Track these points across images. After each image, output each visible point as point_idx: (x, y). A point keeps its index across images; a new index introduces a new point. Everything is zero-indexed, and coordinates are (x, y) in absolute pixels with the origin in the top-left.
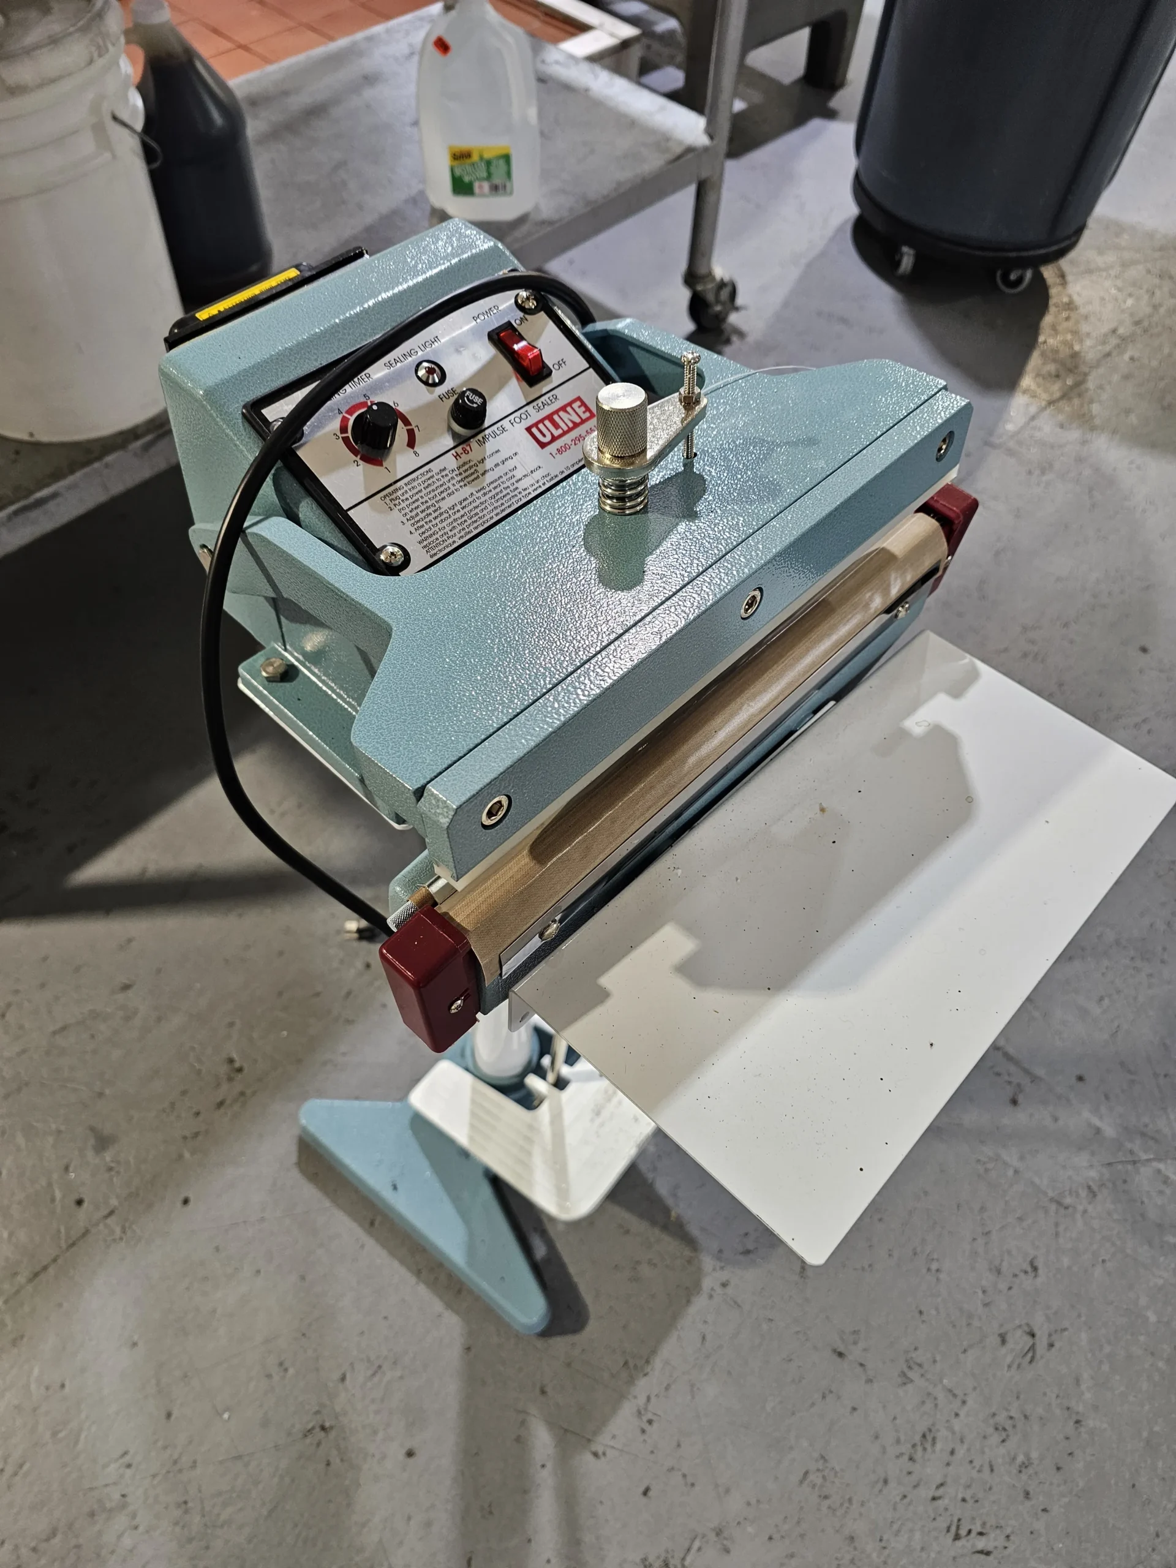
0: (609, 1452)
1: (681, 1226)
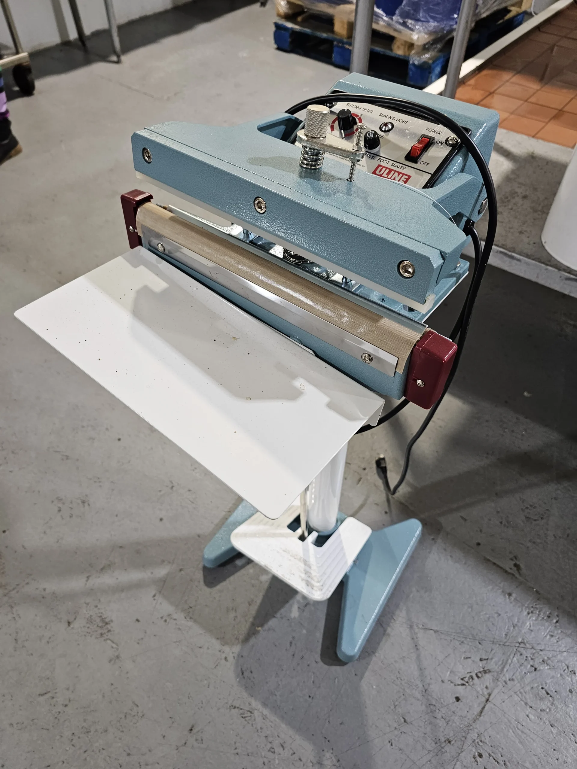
0: (155, 602)
1: (254, 634)
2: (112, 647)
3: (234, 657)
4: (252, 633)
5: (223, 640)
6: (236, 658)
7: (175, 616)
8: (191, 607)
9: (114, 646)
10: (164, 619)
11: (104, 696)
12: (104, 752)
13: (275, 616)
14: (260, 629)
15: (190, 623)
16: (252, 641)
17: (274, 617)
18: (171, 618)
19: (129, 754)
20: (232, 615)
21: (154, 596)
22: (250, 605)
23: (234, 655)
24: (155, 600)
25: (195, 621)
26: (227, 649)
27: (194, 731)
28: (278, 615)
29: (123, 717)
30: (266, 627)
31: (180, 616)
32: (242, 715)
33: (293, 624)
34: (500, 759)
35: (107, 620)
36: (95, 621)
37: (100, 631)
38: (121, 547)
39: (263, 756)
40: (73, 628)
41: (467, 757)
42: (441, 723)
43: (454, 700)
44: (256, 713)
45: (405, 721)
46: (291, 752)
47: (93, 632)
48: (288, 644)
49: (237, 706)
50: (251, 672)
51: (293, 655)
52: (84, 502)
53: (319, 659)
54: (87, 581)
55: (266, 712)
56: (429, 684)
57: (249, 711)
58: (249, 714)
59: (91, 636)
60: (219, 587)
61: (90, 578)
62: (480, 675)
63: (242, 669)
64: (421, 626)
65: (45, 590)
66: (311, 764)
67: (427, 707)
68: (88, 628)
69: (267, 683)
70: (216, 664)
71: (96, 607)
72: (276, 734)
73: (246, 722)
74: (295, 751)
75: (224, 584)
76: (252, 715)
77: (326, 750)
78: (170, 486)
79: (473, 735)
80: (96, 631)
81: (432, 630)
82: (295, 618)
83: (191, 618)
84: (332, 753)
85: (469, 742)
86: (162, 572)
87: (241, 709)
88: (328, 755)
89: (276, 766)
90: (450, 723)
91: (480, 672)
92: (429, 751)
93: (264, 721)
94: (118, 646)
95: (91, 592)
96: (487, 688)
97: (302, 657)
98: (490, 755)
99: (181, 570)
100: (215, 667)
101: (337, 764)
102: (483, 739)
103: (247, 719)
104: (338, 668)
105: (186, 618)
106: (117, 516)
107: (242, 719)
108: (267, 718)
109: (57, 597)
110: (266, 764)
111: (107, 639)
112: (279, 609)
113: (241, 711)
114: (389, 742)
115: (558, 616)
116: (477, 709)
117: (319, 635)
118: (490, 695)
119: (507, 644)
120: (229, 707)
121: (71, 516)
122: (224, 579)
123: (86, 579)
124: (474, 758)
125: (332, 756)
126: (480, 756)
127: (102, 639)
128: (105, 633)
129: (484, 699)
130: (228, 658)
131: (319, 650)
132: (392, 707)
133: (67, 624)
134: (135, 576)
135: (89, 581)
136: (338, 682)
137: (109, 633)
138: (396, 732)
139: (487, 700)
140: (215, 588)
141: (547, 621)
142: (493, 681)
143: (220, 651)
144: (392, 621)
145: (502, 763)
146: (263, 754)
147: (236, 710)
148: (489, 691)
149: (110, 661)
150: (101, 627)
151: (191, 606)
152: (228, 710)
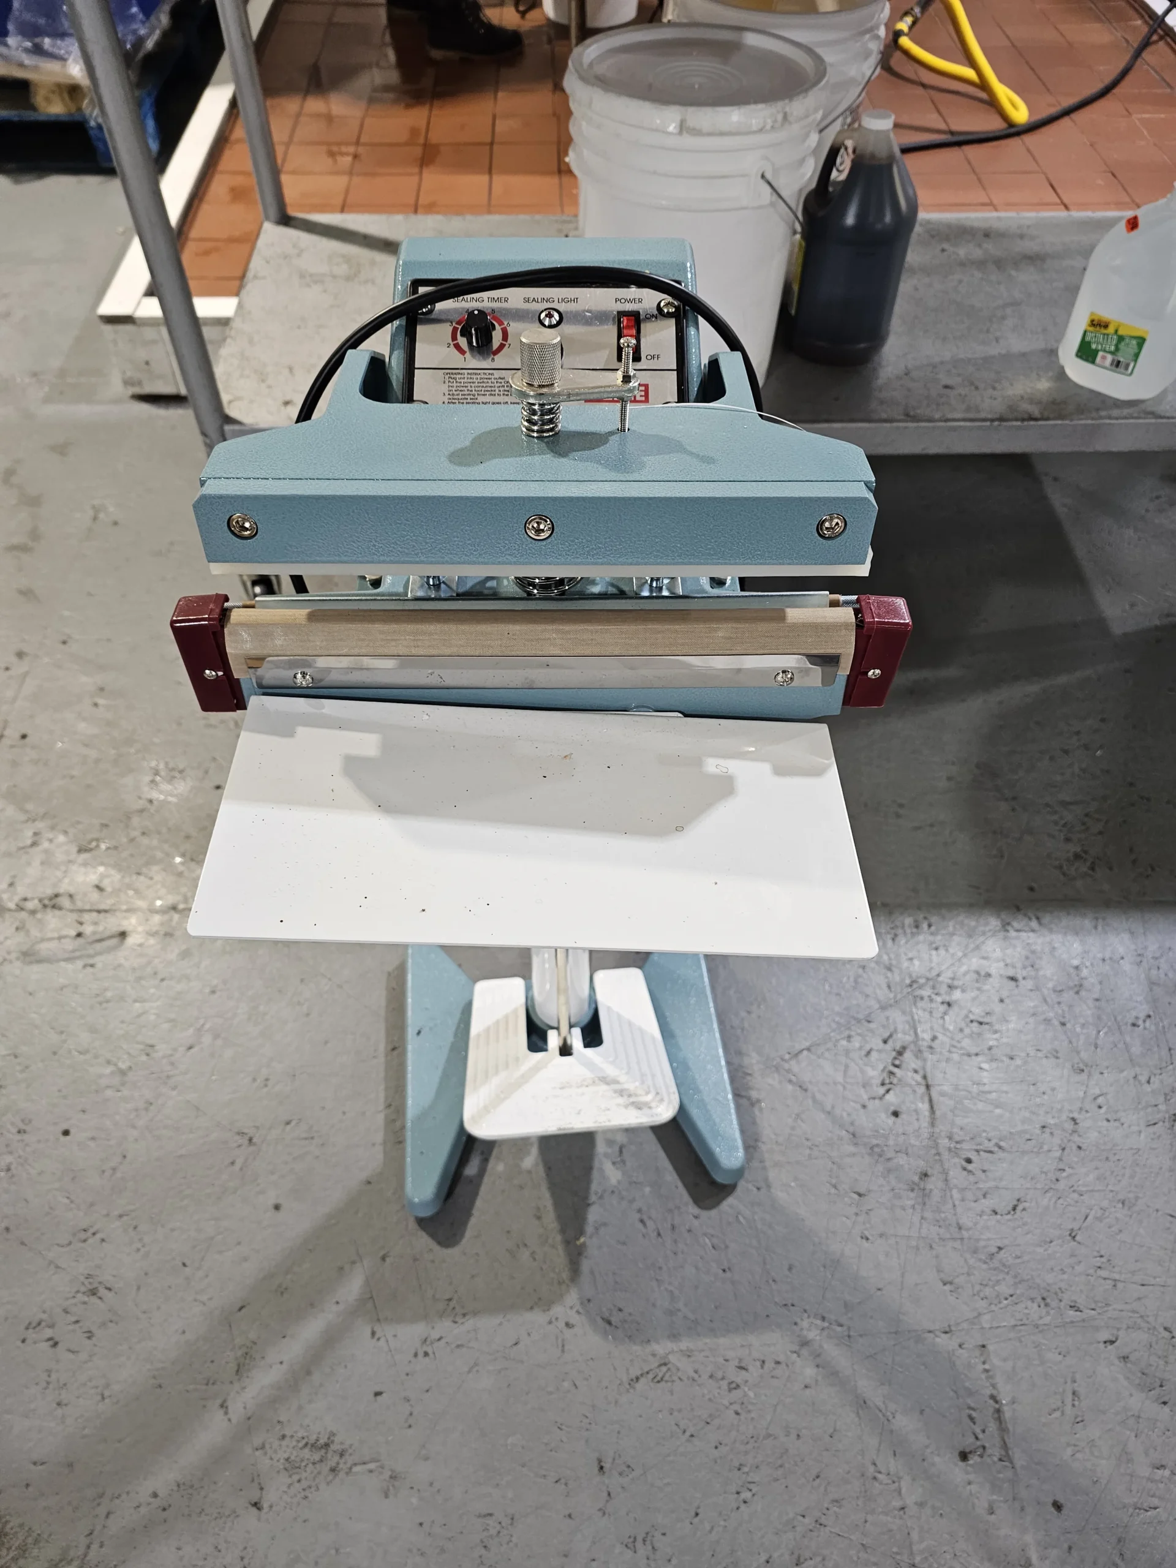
1: (580, 1254)
2: (371, 1471)
3: (578, 1312)
4: (575, 1255)
5: (543, 1303)
6: (581, 1310)
7: (435, 1335)
8: (450, 1300)
9: (372, 1466)
10: (421, 1354)
11: (423, 1554)
13: (590, 1202)
14: (582, 1240)
16: (586, 1265)
17: (589, 1205)
18: (432, 1343)
20: (525, 1255)
21: (373, 1333)
22: (539, 1218)
23: (575, 1310)
25: (475, 1313)
26: (557, 1310)
27: (607, 1466)
28: (593, 1198)
30: (589, 1229)
31: (444, 1327)
32: (656, 1380)
33: (624, 1193)
34: (990, 1146)
35: (322, 1441)
36: (302, 1461)
37: (325, 1468)
38: (240, 1309)
40: (271, 1507)
41: (957, 1176)
42: (902, 1160)
43: (893, 1118)
45: (860, 1195)
46: (758, 1364)
47: (314, 1479)
48: (640, 1226)
49: (639, 1373)
50: (620, 1310)
51: (659, 1234)
53: (696, 1210)
54: (226, 1413)
56: (852, 1124)
57: (661, 1365)
58: (664, 1369)
59: (318, 1489)
60: (469, 1233)
61: (229, 1403)
62: (897, 1062)
63: (603, 1319)
64: (787, 1057)
66: (795, 1355)
67: (870, 1154)
68: (299, 1481)
69: (654, 1305)
70: (560, 1345)
71: (284, 1437)
72: (721, 1360)
73: (669, 1384)
74: (762, 1358)
75: (473, 1221)
76: (669, 1366)
78: (246, 1142)
79: (944, 1142)
80: (319, 1473)
81: (803, 1050)
82: (619, 1182)
83: (464, 1315)
85: (946, 1155)
86: (353, 1288)
87: (648, 1373)
89: (754, 1401)
90: (910, 1151)
91: (895, 1058)
92: (913, 1207)
93: (692, 1359)
94: (378, 1461)
95: (250, 1423)
96: (916, 1071)
97: (673, 1227)
98: (978, 1151)
99: (383, 1259)
100: (563, 1351)
102: (957, 1138)
103: (667, 1378)
104: (730, 1201)
105: (455, 1322)
106: (184, 1265)
107: (658, 1385)
108: (692, 1351)
109: (192, 1487)
110: (740, 1411)
111: (350, 1468)
112: (587, 1189)
113: (651, 1376)
114: (862, 1238)
115: (925, 918)
116: (924, 1107)
117: (671, 1176)
118: (925, 1077)
119: (899, 996)
120: (628, 1387)
122: (468, 1213)
123: (222, 1412)
124: (965, 1169)
126: (969, 1161)
127: (342, 1475)
128: (338, 1463)
129: (923, 1089)
130: (572, 1321)
131: (686, 1197)
132: (833, 1191)
133: (254, 1510)
134: (311, 1329)
135: (230, 1410)
136: (744, 1218)
137: (347, 1457)
138: (861, 1219)
139: (928, 1087)
140: (464, 1241)
141: (918, 934)
142: (917, 1057)
143: (550, 1322)
145: (996, 1149)
146: (726, 1403)
147: (642, 1380)
148: (921, 1073)
149: (387, 1496)
150: (321, 1461)
151: (447, 1297)
152: (631, 1391)
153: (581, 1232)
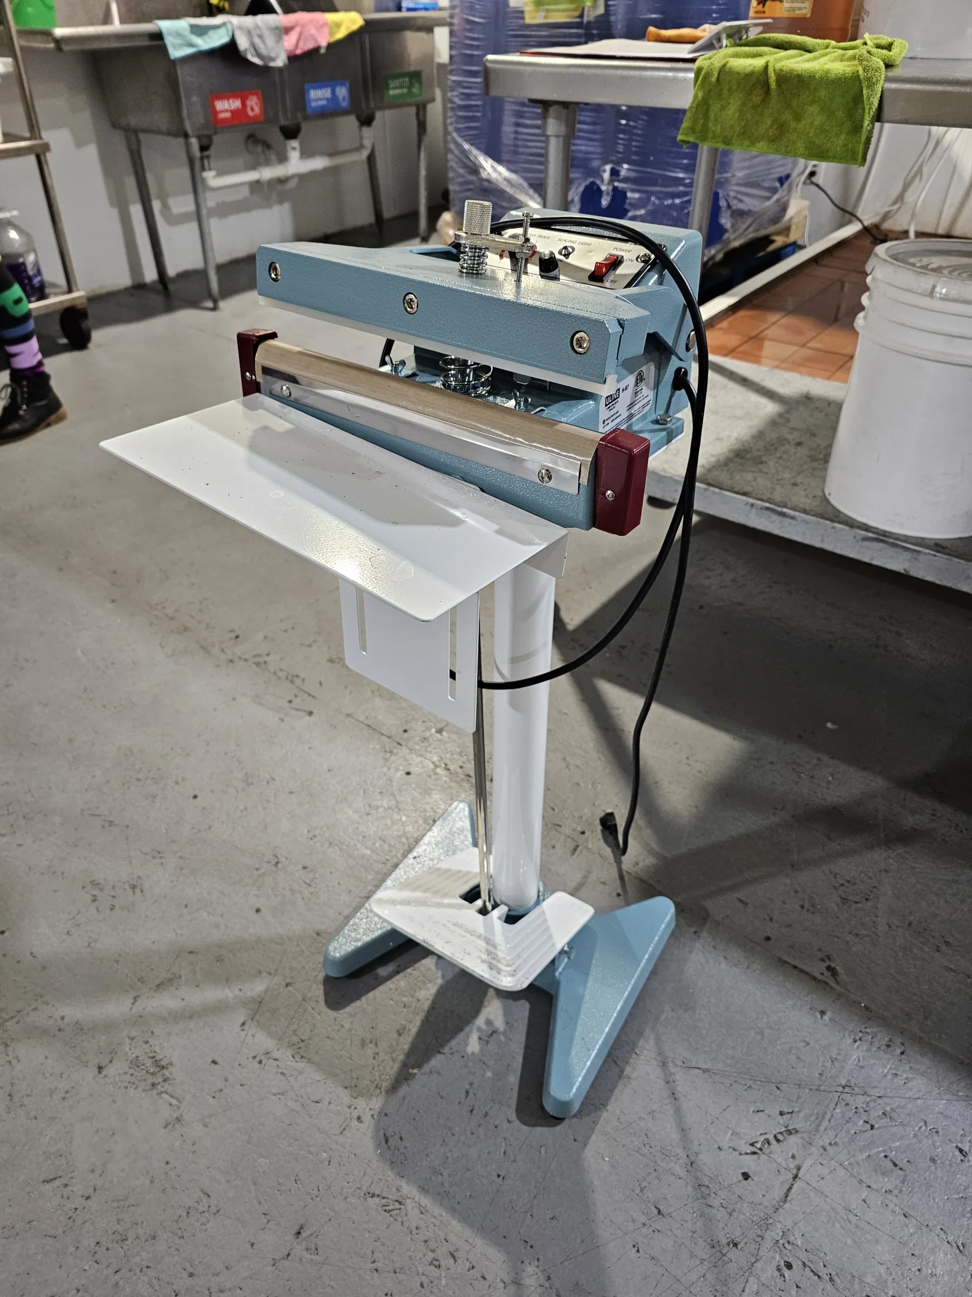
0: (243, 1034)
1: (406, 1079)
2: (171, 1104)
3: (372, 1116)
4: (403, 1078)
5: (355, 1088)
6: (376, 1117)
7: (276, 1054)
8: (303, 1041)
9: (174, 1102)
10: (258, 1059)
11: (152, 1182)
12: (149, 1271)
13: (442, 1051)
14: (415, 1071)
15: (301, 1065)
16: (404, 1090)
17: (439, 1052)
18: (269, 1058)
19: (191, 1275)
20: (370, 1050)
21: (243, 1024)
22: (400, 1034)
23: (372, 1112)
24: (243, 1030)
25: (309, 1062)
26: (361, 1102)
27: (304, 1235)
28: (446, 1050)
29: (184, 1214)
30: (426, 1068)
31: (285, 1055)
32: (384, 1208)
33: (470, 1063)
34: (823, 1272)
35: (163, 1063)
36: (143, 1065)
37: (151, 1080)
38: (191, 952)
39: (421, 1273)
40: (106, 1076)
41: (767, 1271)
42: (721, 1214)
43: (741, 1178)
44: (409, 1204)
45: (659, 1212)
46: (468, 1265)
47: (140, 1081)
48: (463, 1095)
49: (377, 1193)
50: (401, 1139)
51: (472, 1111)
52: (133, 887)
53: (513, 1117)
54: (133, 1004)
55: (425, 1201)
56: (697, 1154)
57: (397, 1201)
58: (397, 1205)
59: (136, 1089)
60: (348, 1009)
61: (139, 1000)
62: (780, 1137)
63: (385, 1135)
64: (680, 1064)
65: (63, 1018)
66: (502, 1285)
67: (694, 1188)
68: (132, 1075)
69: (427, 1155)
70: (343, 1127)
71: (147, 1042)
72: (442, 1237)
73: (392, 1219)
74: (474, 1263)
75: (358, 1003)
76: (402, 1207)
77: (526, 1262)
78: (274, 862)
79: (775, 1233)
80: (146, 1080)
81: (699, 1068)
82: (473, 1054)
83: (302, 1057)
84: (538, 1266)
85: (768, 1243)
86: (257, 988)
87: (384, 1198)
88: (530, 1269)
89: (442, 1288)
90: (735, 1214)
91: (781, 1133)
92: (703, 1260)
93: (422, 1216)
94: (179, 1102)
95: (140, 1019)
96: (793, 1157)
97: (486, 1114)
98: (804, 1265)
99: (287, 985)
100: (341, 1133)
101: (547, 1284)
102: (792, 1239)
103: (393, 1213)
104: (545, 1130)
105: (293, 1057)
106: (186, 906)
107: (383, 1212)
108: (427, 1211)
109: (82, 1029)
110: (425, 1285)
111: (162, 1092)
112: (449, 1041)
113: (384, 1201)
114: (634, 1246)
115: (903, 1044)
116: (778, 1193)
117: (514, 1079)
118: (799, 1168)
119: (822, 1088)
120: (363, 1195)
121: (112, 908)
122: (359, 997)
123: (132, 1001)
124: (779, 1270)
125: (537, 1270)
126: (789, 1266)
127: (155, 1092)
128: (159, 1084)
129: (790, 1176)
130: (363, 1118)
131: (514, 1102)
132: (638, 1191)
133: (96, 1070)
134: (212, 994)
135: (137, 1003)
136: (546, 1152)
137: (166, 1084)
138: (645, 1230)
139: (796, 1177)
140: (342, 1012)
141: (886, 1052)
142: (804, 1147)
143: (349, 1107)
144: (634, 1056)
145: (827, 1278)
146: (420, 1270)
147: (376, 1199)
148: (797, 1162)
149: (165, 1127)
150: (152, 1074)
151: (303, 1038)
152: (362, 1200)
153: (419, 1066)
